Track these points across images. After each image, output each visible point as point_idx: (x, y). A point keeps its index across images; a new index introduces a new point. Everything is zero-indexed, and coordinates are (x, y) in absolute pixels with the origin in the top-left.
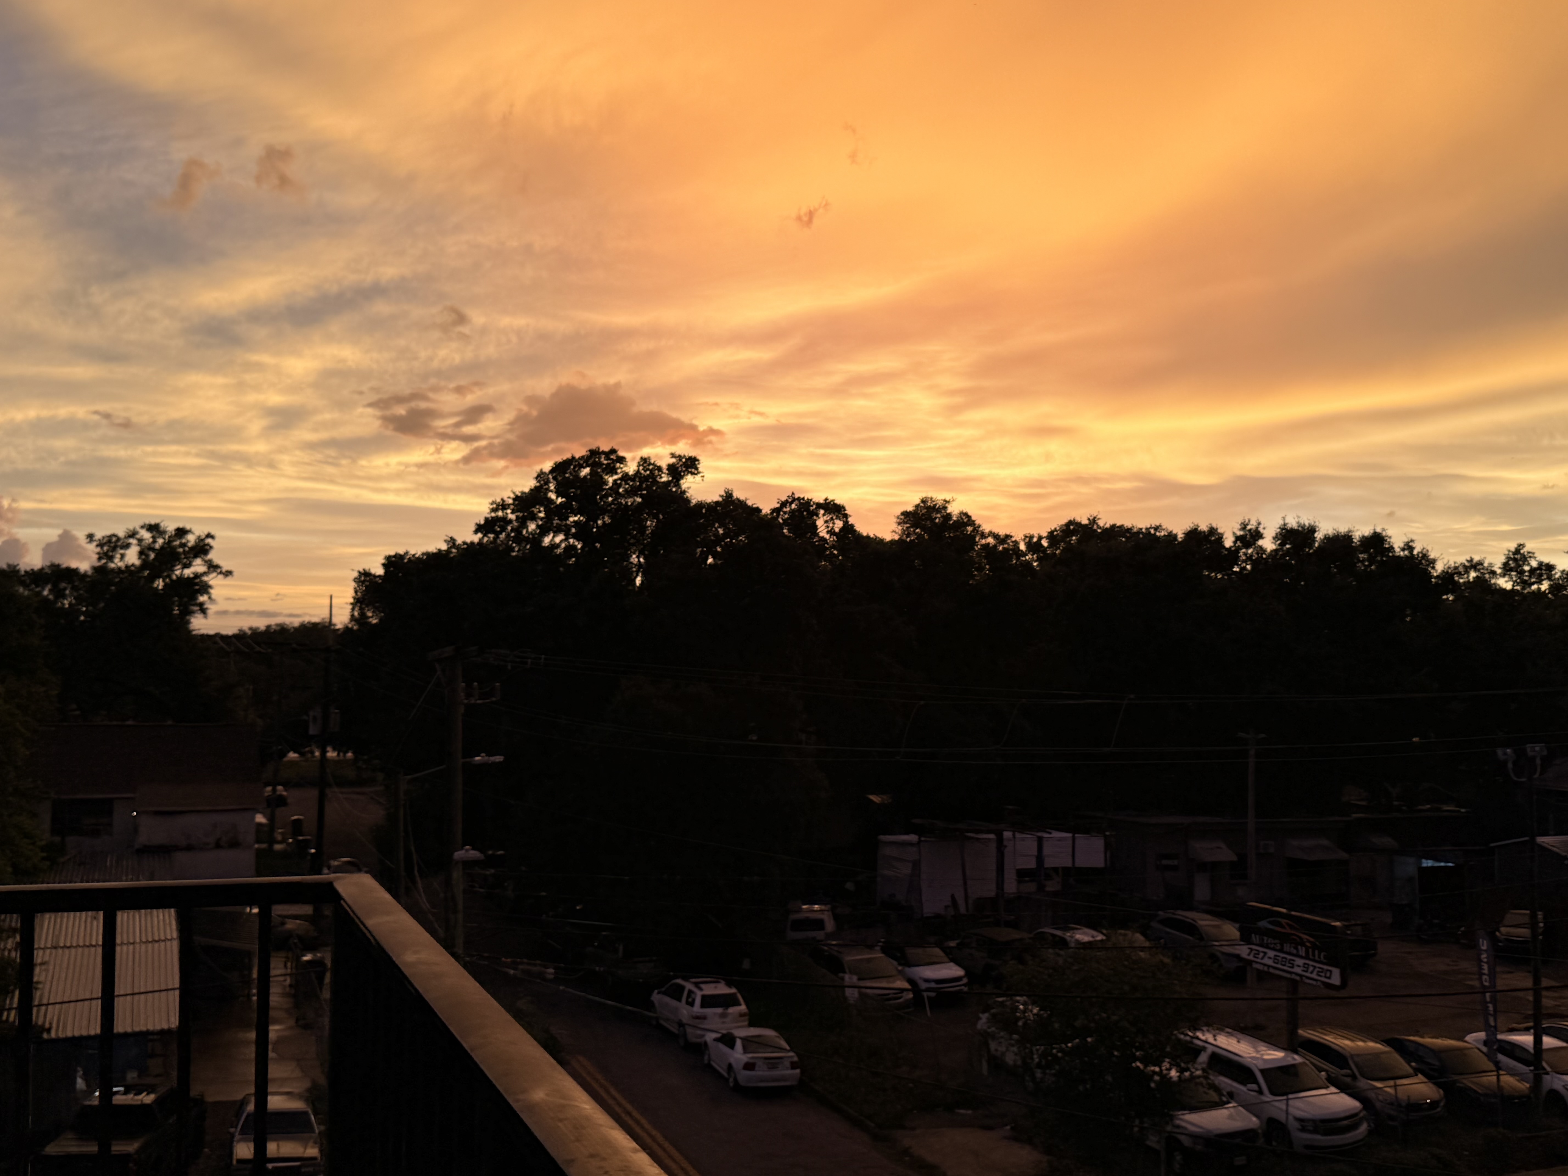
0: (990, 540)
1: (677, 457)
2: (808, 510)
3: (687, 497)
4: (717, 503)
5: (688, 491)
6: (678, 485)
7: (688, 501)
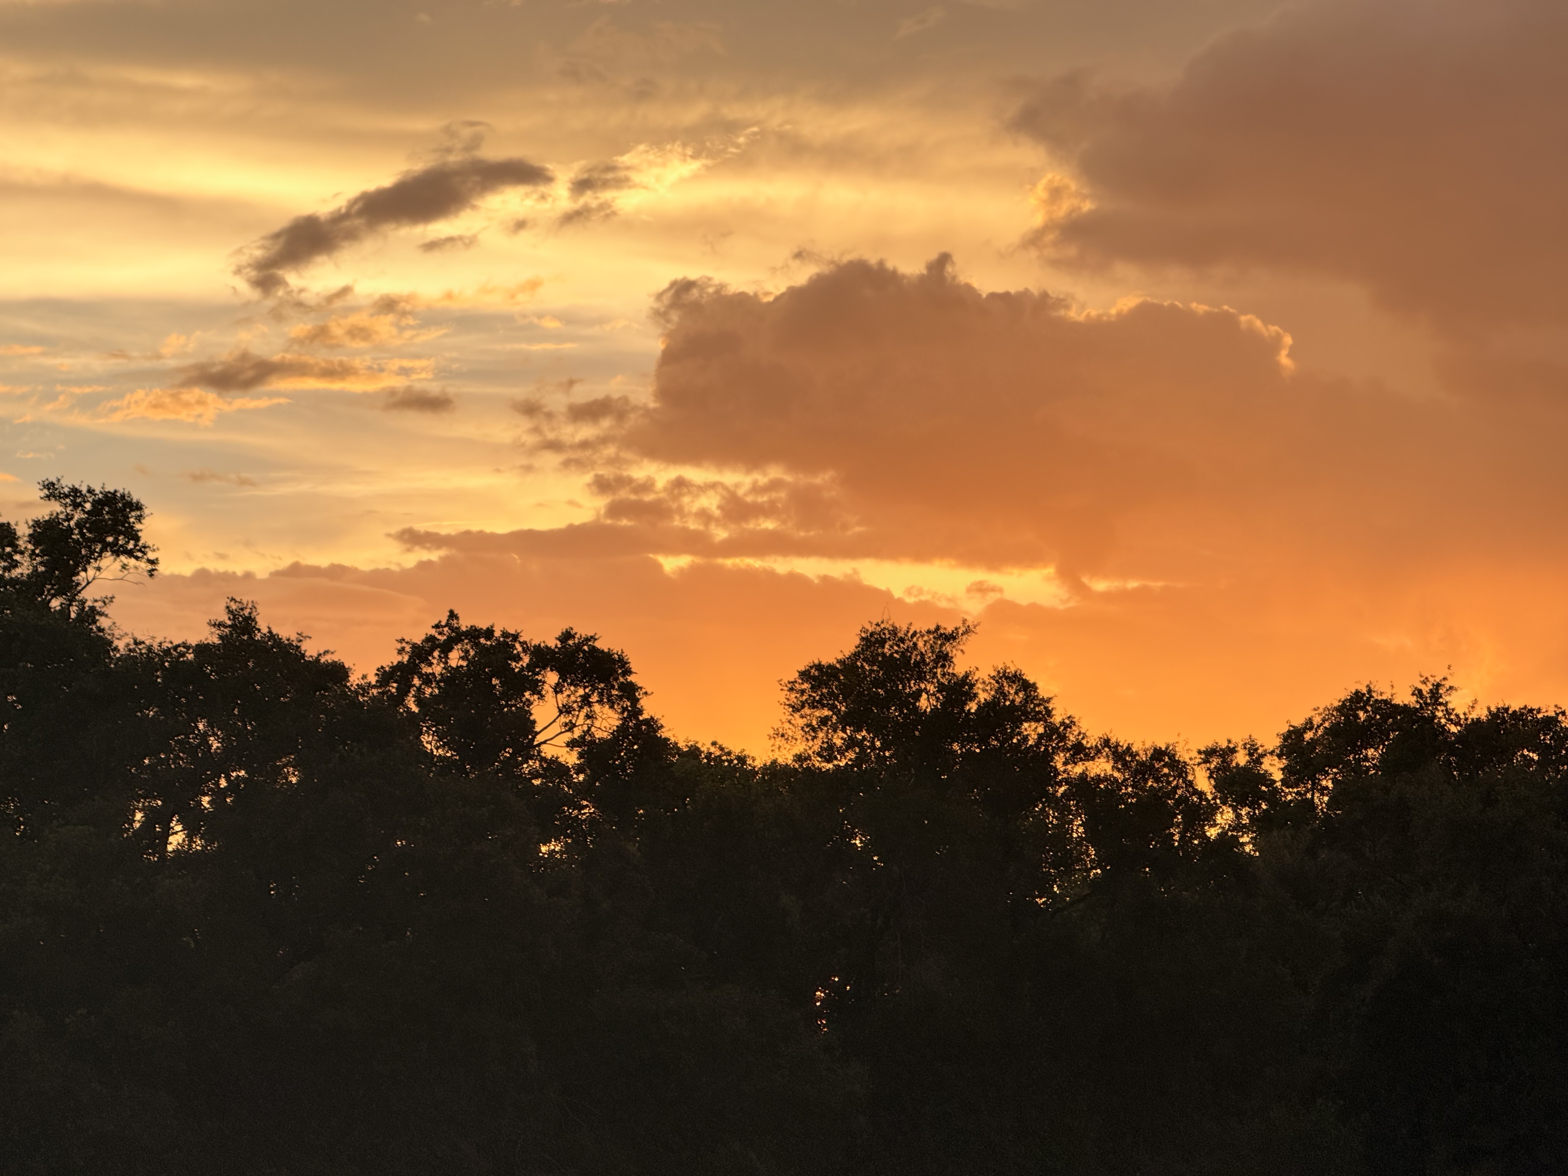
0: (1101, 767)
1: (66, 496)
2: (504, 672)
3: (100, 630)
4: (202, 649)
5: (105, 610)
6: (69, 589)
7: (104, 644)
